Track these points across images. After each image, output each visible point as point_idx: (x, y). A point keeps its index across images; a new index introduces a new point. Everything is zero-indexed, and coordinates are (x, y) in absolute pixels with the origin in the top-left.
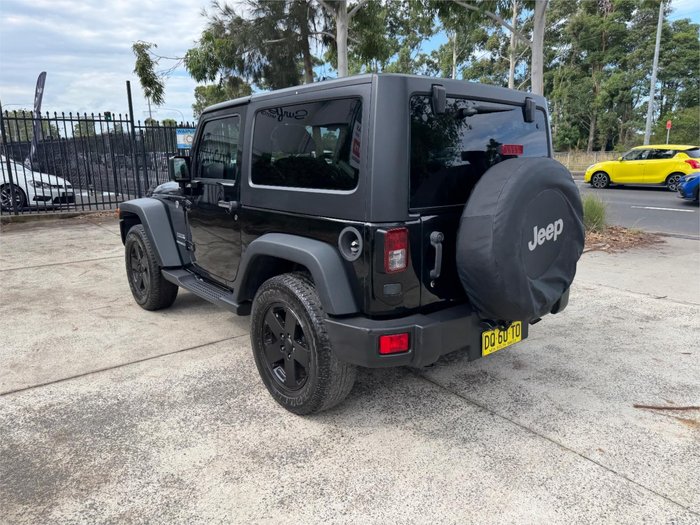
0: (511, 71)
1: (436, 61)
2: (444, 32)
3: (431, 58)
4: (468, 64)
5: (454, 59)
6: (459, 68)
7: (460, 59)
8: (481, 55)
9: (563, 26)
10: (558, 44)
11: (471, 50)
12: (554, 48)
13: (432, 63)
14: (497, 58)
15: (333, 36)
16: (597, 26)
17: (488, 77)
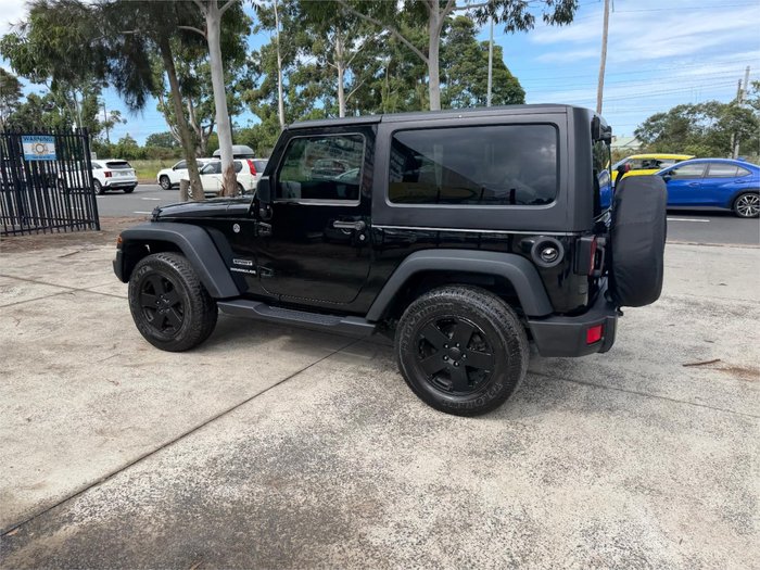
0: (339, 79)
1: (258, 63)
2: (264, 32)
3: (252, 59)
4: (293, 68)
5: (279, 63)
6: (284, 72)
7: (285, 63)
8: (307, 60)
9: (386, 37)
10: (382, 54)
11: (294, 54)
12: (378, 59)
13: (253, 64)
14: (323, 64)
15: (203, 33)
16: (418, 40)
17: (316, 84)
